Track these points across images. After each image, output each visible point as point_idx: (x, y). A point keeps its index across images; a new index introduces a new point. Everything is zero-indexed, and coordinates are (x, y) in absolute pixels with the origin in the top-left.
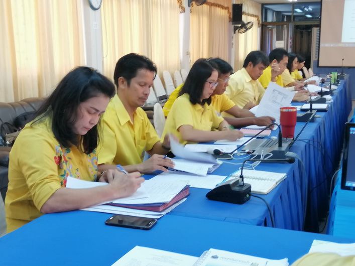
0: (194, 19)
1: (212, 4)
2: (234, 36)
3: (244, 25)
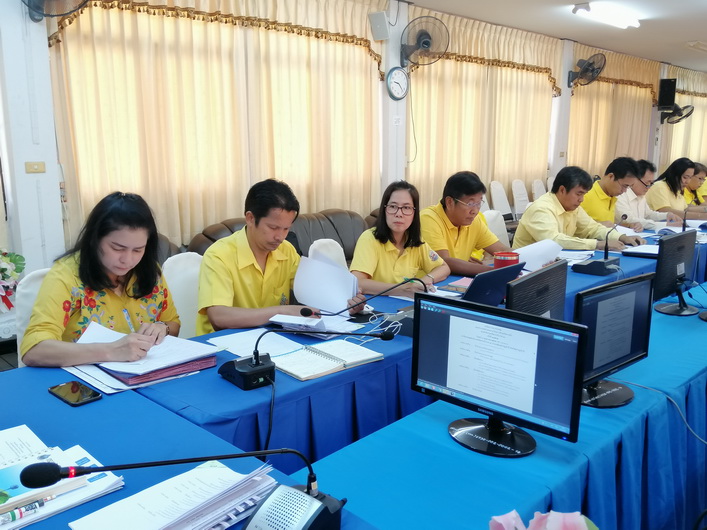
1: (617, 82)
2: (662, 128)
3: (678, 111)
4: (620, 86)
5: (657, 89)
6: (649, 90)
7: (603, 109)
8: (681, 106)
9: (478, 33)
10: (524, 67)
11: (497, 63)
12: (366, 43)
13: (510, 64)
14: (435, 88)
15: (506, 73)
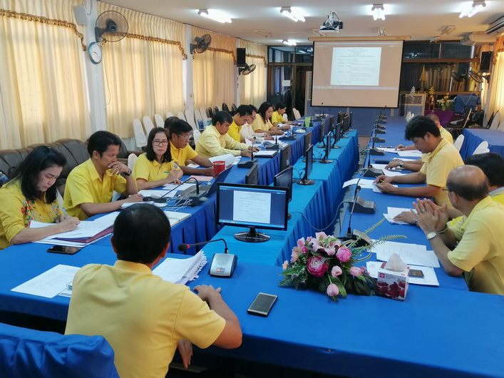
0: (197, 65)
1: (215, 50)
2: (240, 77)
3: (247, 68)
4: (217, 52)
5: (235, 54)
6: (231, 54)
7: (209, 66)
8: (249, 65)
9: (138, 19)
10: (166, 41)
11: (150, 39)
12: (73, 26)
13: (158, 40)
14: (116, 55)
15: (156, 45)
